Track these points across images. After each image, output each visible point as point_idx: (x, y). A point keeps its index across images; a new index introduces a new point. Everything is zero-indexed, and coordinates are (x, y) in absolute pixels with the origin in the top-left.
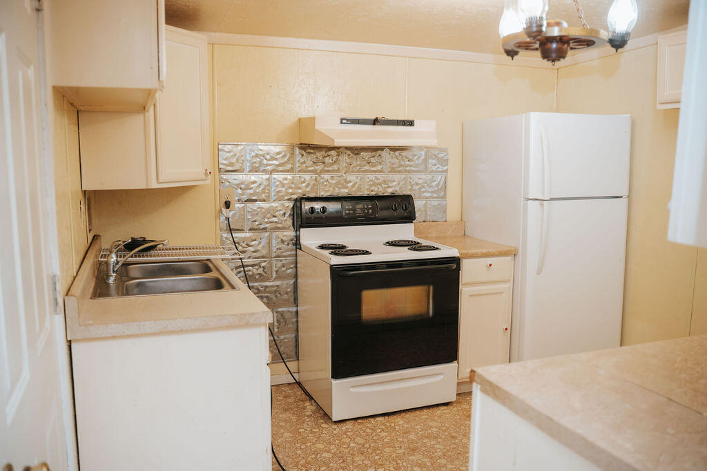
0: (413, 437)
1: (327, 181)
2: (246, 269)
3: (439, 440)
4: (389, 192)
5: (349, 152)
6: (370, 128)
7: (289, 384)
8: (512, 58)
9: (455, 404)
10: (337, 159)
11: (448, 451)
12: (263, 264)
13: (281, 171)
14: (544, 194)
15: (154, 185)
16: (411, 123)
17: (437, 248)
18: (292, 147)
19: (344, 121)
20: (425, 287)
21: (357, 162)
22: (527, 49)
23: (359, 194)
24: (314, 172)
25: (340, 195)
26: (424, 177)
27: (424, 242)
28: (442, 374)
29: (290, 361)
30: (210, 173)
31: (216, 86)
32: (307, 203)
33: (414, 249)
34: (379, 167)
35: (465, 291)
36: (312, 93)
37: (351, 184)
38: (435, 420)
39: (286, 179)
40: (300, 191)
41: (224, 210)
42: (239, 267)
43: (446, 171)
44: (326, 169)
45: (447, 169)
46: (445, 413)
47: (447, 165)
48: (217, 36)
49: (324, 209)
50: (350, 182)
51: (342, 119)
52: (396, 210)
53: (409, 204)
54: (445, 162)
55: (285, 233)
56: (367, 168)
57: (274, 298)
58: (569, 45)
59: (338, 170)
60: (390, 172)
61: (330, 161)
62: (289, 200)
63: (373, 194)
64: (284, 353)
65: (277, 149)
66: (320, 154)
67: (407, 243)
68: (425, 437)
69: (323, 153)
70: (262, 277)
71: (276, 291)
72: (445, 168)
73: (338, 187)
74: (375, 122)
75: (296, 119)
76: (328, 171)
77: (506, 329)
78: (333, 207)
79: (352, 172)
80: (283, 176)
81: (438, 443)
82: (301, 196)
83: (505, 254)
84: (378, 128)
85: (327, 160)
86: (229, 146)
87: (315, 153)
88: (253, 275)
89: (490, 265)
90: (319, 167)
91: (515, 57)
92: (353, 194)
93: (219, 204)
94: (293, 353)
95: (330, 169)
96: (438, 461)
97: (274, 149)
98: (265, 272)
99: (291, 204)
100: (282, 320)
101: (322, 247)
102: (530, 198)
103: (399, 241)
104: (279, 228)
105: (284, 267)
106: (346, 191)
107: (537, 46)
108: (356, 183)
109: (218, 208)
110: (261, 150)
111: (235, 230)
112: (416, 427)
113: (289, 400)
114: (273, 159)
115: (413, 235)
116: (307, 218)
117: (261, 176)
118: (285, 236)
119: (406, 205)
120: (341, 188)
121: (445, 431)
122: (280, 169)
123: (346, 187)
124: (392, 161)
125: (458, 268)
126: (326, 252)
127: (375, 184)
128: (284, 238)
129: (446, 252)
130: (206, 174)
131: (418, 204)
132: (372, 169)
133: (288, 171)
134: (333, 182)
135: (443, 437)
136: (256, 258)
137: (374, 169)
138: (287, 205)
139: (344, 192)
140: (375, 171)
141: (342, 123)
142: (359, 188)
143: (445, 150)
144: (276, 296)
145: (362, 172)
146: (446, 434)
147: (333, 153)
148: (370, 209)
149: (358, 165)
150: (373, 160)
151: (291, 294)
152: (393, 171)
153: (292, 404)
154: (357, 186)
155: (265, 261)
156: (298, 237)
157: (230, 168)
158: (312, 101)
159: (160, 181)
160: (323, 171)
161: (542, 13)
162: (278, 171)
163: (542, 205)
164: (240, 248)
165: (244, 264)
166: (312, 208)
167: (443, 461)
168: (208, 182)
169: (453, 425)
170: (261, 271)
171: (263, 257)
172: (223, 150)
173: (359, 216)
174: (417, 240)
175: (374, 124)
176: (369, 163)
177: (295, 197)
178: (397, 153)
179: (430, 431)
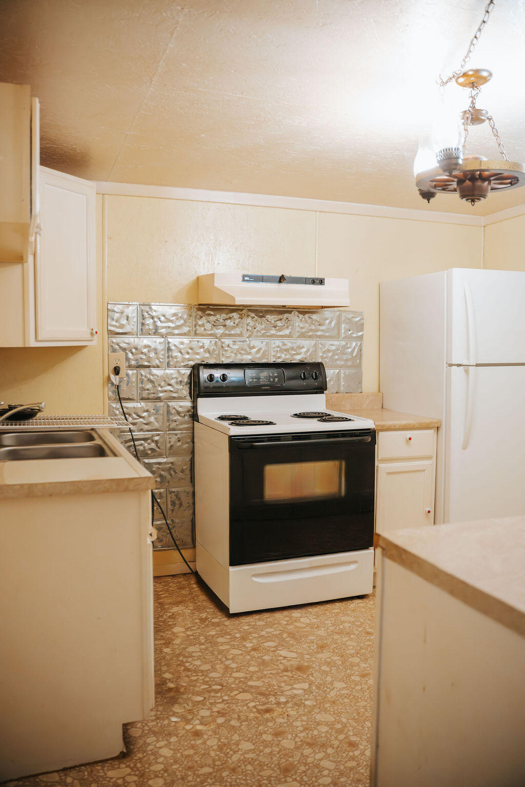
0: (322, 632)
1: (228, 346)
2: (136, 443)
3: (352, 636)
4: (297, 359)
5: (253, 315)
6: (275, 286)
7: (185, 574)
8: (429, 200)
9: (371, 597)
10: (239, 322)
11: (362, 648)
12: (156, 438)
13: (178, 335)
14: (468, 359)
15: (33, 343)
16: (321, 282)
17: (350, 420)
18: (190, 307)
19: (246, 278)
20: (337, 463)
21: (261, 326)
22: (444, 189)
23: (264, 361)
24: (213, 335)
25: (242, 362)
26: (336, 343)
27: (336, 414)
28: (355, 562)
29: (186, 549)
30: (96, 333)
31: (106, 240)
32: (205, 370)
33: (325, 421)
34: (287, 332)
35: (382, 468)
36: (212, 249)
37: (255, 350)
38: (348, 615)
39: (182, 343)
40: (198, 357)
41: (112, 377)
42: (129, 441)
43: (361, 338)
44: (227, 332)
45: (362, 335)
46: (360, 606)
47: (363, 331)
48: (107, 186)
49: (224, 378)
50: (254, 347)
51: (244, 276)
52: (305, 378)
53: (320, 373)
54: (360, 327)
55: (182, 404)
56: (273, 332)
57: (168, 477)
58: (489, 184)
59: (241, 335)
60: (299, 337)
61: (232, 324)
62: (185, 366)
63: (279, 361)
64: (179, 540)
65: (173, 310)
66: (220, 317)
67: (317, 415)
68: (336, 633)
69: (224, 316)
70: (154, 453)
71: (170, 469)
72: (360, 334)
73: (240, 353)
74: (281, 279)
75: (194, 278)
76: (230, 335)
77: (429, 512)
78: (234, 376)
79: (256, 336)
80: (178, 340)
81: (351, 639)
82: (200, 362)
83: (426, 427)
84: (283, 286)
85: (229, 323)
86: (120, 307)
87: (214, 315)
88: (144, 450)
89: (410, 439)
90: (220, 331)
91: (432, 200)
92: (257, 361)
93: (108, 371)
94: (189, 540)
95: (233, 332)
96: (350, 659)
97: (170, 310)
98: (159, 448)
99: (188, 372)
100: (177, 502)
101: (222, 418)
102: (453, 363)
103: (308, 413)
104: (174, 398)
105: (179, 441)
106: (249, 357)
107: (454, 185)
108: (261, 349)
109: (106, 374)
110: (155, 311)
111: (125, 399)
112: (326, 622)
113: (184, 592)
114: (169, 320)
115: (324, 407)
116: (206, 388)
117: (155, 339)
118: (181, 407)
119: (316, 373)
120: (244, 354)
121: (360, 626)
122: (176, 332)
123: (249, 354)
124: (301, 325)
125: (374, 442)
126: (226, 423)
127: (282, 351)
128: (180, 409)
129: (359, 423)
130: (92, 334)
131: (330, 373)
132: (279, 333)
133: (185, 334)
134: (236, 347)
135: (357, 633)
136: (148, 431)
137: (281, 333)
138: (183, 372)
139: (247, 359)
140: (282, 336)
141: (244, 280)
142: (264, 355)
143: (361, 314)
144: (171, 475)
145: (267, 336)
146: (360, 629)
147: (235, 315)
148: (276, 377)
149: (263, 329)
150: (279, 324)
151: (188, 472)
152: (303, 336)
153: (186, 596)
154: (262, 352)
155: (158, 435)
156: (195, 407)
157: (121, 331)
158: (212, 258)
159: (40, 338)
160: (224, 335)
161: (458, 144)
162: (174, 335)
163: (467, 372)
164: (130, 419)
165: (134, 437)
166: (211, 375)
167: (356, 660)
168: (94, 343)
169: (369, 620)
170: (153, 445)
171: (156, 430)
172: (114, 311)
173: (264, 385)
174: (328, 412)
175: (280, 282)
176: (275, 327)
177: (192, 363)
178: (307, 316)
179: (341, 627)
